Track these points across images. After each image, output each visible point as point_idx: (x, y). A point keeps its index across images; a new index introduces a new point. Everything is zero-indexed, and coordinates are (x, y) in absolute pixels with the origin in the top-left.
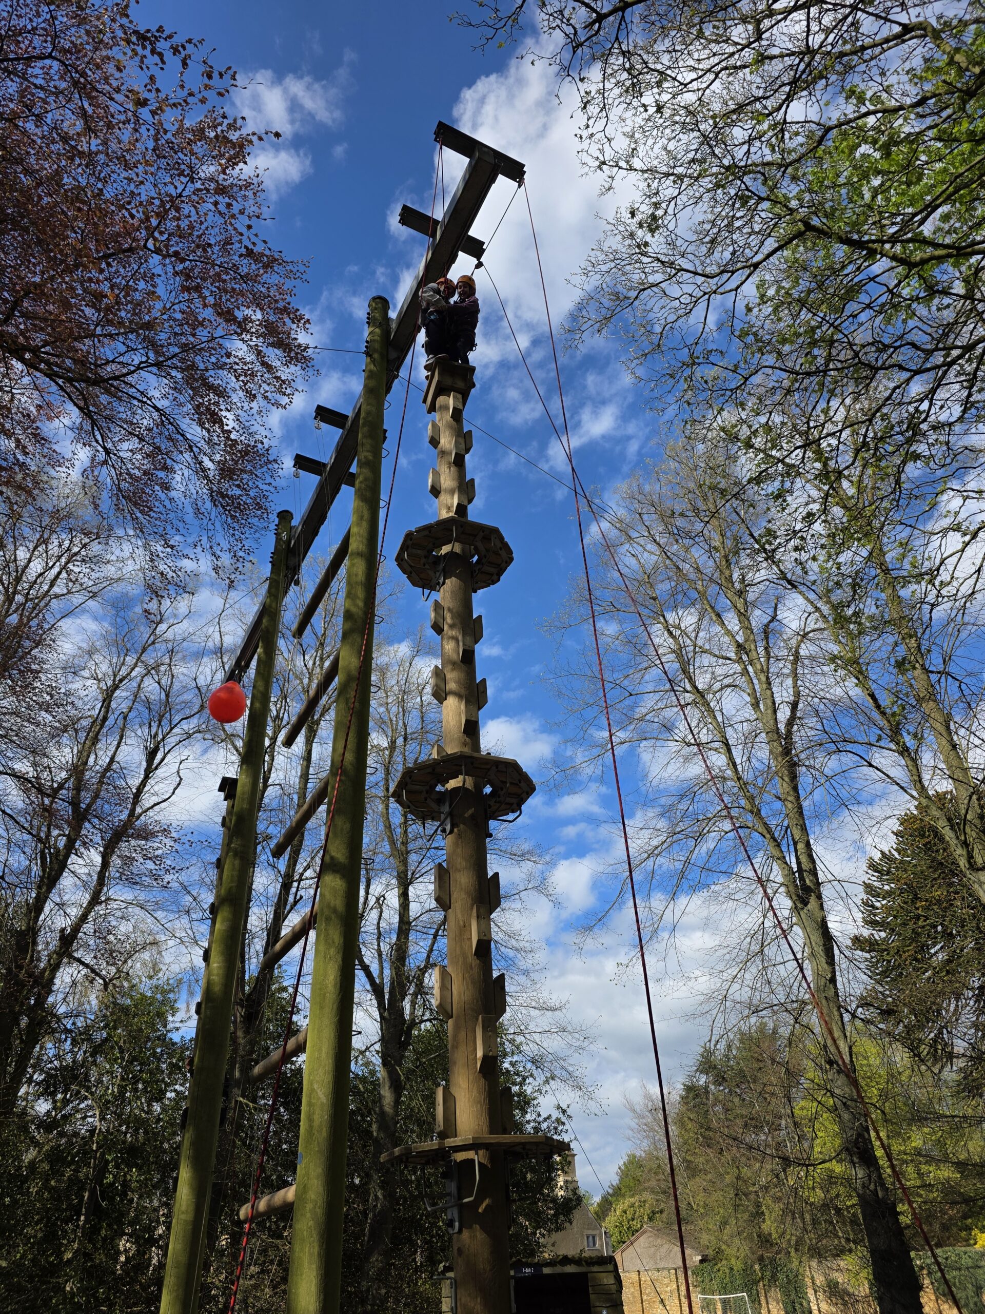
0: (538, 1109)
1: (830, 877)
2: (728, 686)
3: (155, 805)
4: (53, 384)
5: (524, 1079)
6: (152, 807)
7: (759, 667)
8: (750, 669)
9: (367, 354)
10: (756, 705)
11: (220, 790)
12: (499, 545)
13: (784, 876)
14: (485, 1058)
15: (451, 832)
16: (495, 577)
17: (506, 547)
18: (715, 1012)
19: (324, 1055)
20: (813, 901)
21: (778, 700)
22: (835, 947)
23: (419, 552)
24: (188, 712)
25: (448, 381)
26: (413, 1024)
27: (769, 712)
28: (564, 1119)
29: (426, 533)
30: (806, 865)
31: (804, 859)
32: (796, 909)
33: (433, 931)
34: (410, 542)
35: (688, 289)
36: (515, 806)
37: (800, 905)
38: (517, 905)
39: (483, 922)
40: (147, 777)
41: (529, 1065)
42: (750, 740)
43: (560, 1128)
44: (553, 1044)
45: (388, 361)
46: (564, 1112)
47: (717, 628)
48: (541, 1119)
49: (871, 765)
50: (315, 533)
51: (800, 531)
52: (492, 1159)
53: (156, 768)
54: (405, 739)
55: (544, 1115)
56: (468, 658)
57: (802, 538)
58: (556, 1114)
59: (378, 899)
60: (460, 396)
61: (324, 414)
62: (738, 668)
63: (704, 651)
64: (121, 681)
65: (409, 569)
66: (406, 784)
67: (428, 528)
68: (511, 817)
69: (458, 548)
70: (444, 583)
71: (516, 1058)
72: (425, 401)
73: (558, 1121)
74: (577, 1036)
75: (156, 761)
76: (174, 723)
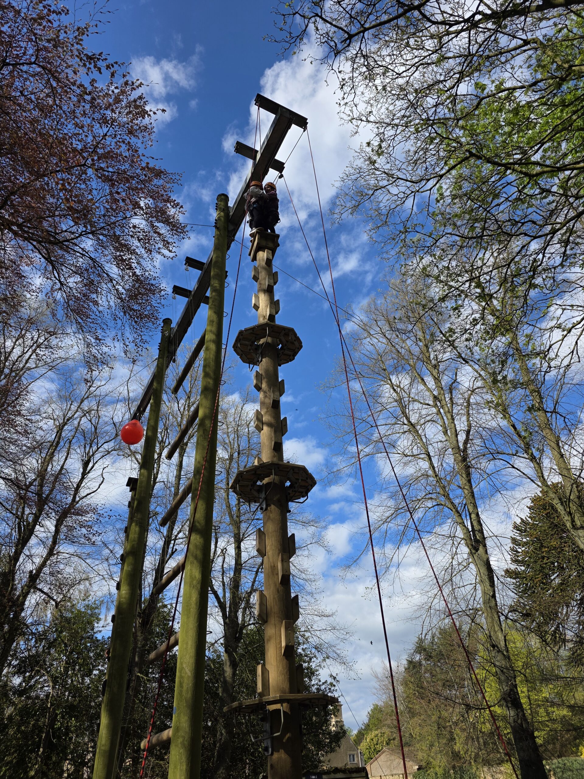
0: (319, 677)
1: (491, 534)
2: (428, 421)
3: (88, 495)
4: (29, 244)
5: (311, 659)
6: (86, 496)
7: (447, 409)
8: (442, 410)
9: (216, 227)
10: (445, 433)
11: (127, 485)
12: (294, 338)
13: (464, 534)
14: (287, 647)
15: (266, 509)
16: (291, 357)
17: (298, 339)
18: (424, 616)
19: (189, 646)
20: (481, 549)
21: (458, 429)
22: (495, 577)
23: (247, 343)
24: (107, 438)
25: (264, 243)
26: (244, 626)
27: (453, 436)
28: (335, 683)
29: (250, 332)
30: (477, 527)
31: (475, 524)
32: (471, 554)
33: (255, 570)
34: (241, 337)
35: (402, 189)
36: (304, 494)
37: (473, 551)
38: (306, 553)
39: (285, 564)
40: (83, 478)
41: (314, 650)
42: (442, 453)
43: (332, 688)
44: (327, 637)
45: (228, 231)
46: (335, 678)
47: (421, 387)
48: (321, 683)
49: (513, 467)
50: (186, 332)
51: (469, 329)
52: (291, 708)
53: (89, 472)
54: (239, 454)
55: (323, 681)
56: (276, 405)
57: (470, 334)
58: (330, 680)
59: (222, 550)
60: (270, 252)
61: (191, 262)
62: (434, 410)
63: (415, 401)
64: (68, 420)
65: (240, 352)
66: (239, 481)
67: (253, 329)
68: (302, 500)
69: (269, 340)
70: (261, 361)
71: (305, 646)
72: (250, 255)
73: (332, 684)
74: (342, 632)
75: (89, 468)
76: (100, 445)
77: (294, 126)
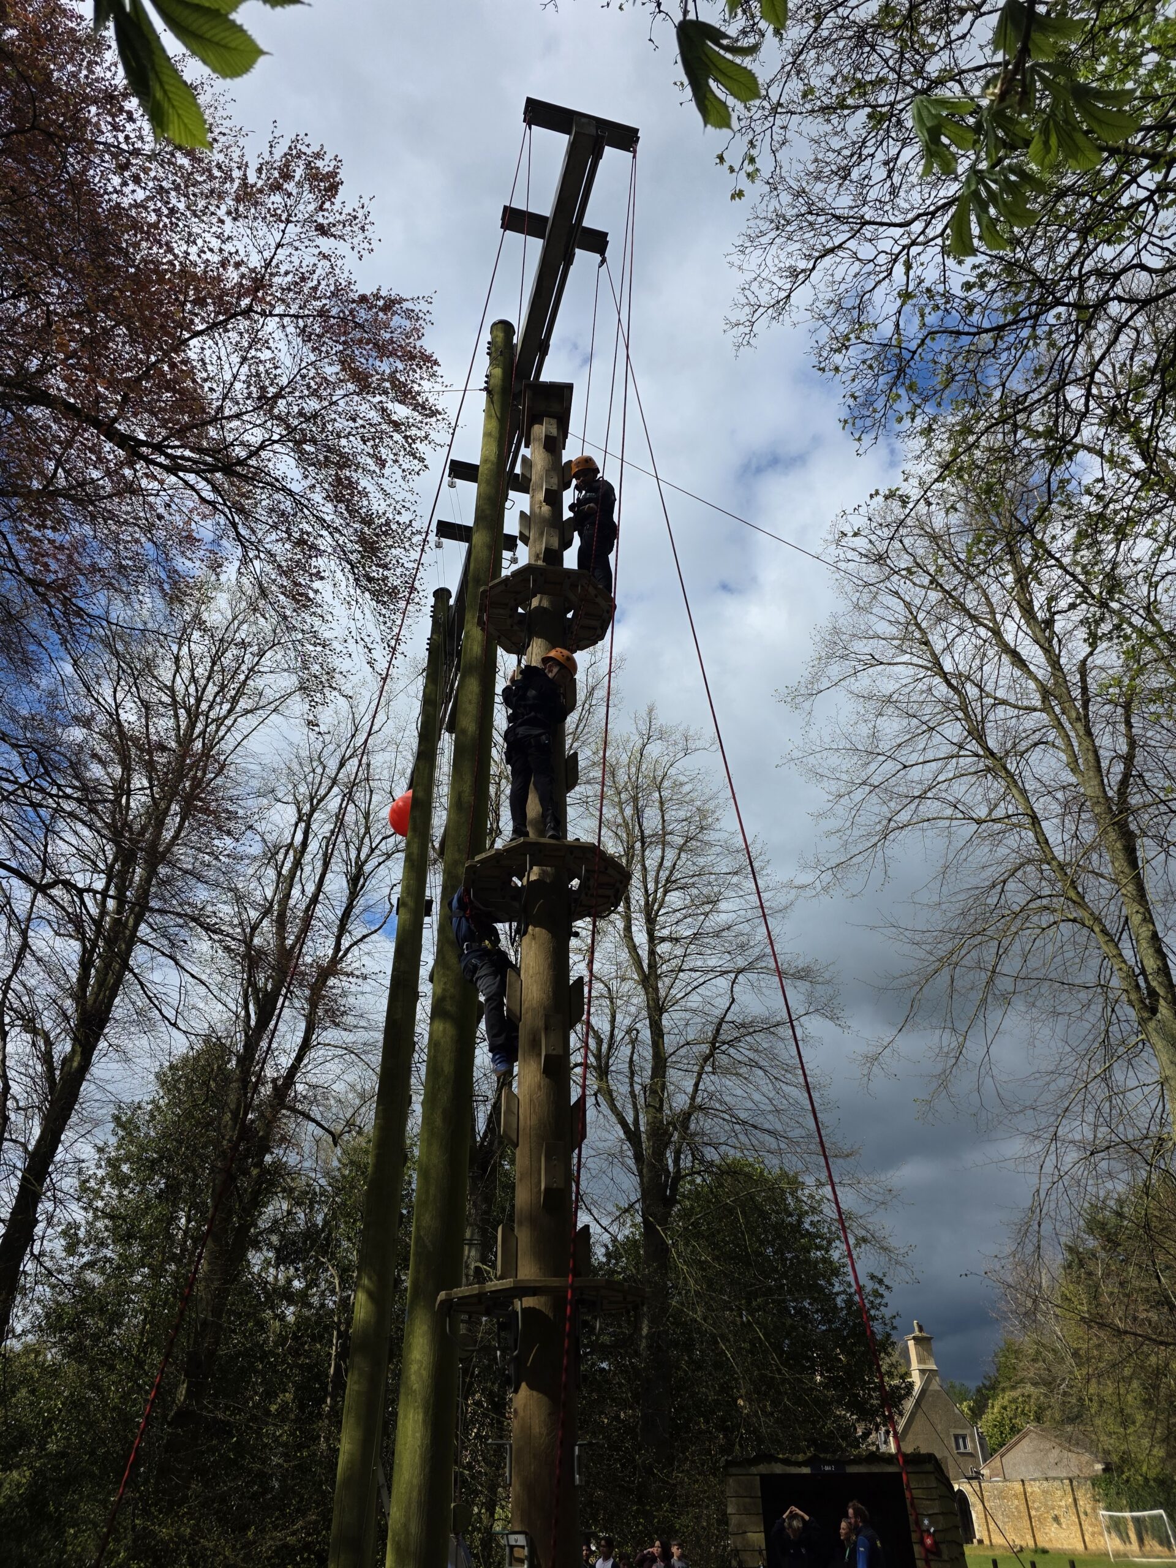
3: (364, 937)
5: (830, 1243)
6: (361, 940)
7: (1075, 717)
9: (486, 389)
10: (1074, 765)
13: (1123, 979)
14: (548, 1191)
20: (1160, 1008)
23: (502, 612)
25: (542, 407)
26: (678, 1177)
27: (1094, 771)
28: (882, 1290)
29: (502, 587)
30: (1153, 963)
37: (1147, 1016)
39: (560, 1035)
40: (350, 907)
43: (878, 1301)
46: (881, 1282)
53: (360, 892)
54: (643, 843)
61: (460, 470)
62: (1047, 719)
67: (503, 582)
69: (546, 601)
70: (531, 644)
76: (374, 846)
77: (608, 150)
